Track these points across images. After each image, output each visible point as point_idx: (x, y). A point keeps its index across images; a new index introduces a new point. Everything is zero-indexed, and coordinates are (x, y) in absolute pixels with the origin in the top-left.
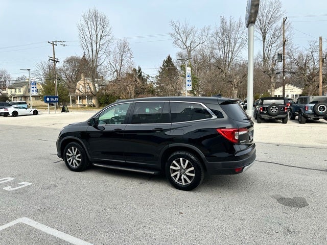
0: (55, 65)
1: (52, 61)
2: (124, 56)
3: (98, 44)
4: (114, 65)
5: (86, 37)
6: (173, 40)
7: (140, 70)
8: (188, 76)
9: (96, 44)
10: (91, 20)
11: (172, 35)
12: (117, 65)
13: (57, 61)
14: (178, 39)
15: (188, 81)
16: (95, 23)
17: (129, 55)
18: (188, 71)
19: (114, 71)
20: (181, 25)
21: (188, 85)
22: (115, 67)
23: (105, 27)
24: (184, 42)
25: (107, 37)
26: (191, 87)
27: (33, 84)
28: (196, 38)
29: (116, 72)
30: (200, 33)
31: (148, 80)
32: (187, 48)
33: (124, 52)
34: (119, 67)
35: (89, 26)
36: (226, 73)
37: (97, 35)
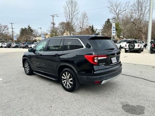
0: (54, 26)
1: (52, 24)
2: (84, 20)
3: (73, 15)
4: (80, 25)
5: (67, 12)
6: (109, 10)
7: (93, 26)
8: (114, 28)
9: (72, 15)
10: (70, 3)
11: (109, 7)
12: (81, 25)
13: (55, 24)
14: (112, 10)
15: (113, 30)
16: (71, 5)
17: (87, 19)
18: (113, 25)
19: (79, 27)
20: (114, 2)
21: (113, 33)
22: (80, 26)
23: (76, 6)
24: (115, 11)
25: (77, 11)
26: (115, 34)
27: (43, 34)
28: (122, 8)
29: (80, 28)
30: (124, 5)
31: (96, 31)
32: (116, 13)
33: (84, 18)
34: (82, 25)
35: (69, 7)
36: (138, 26)
37: (72, 11)
